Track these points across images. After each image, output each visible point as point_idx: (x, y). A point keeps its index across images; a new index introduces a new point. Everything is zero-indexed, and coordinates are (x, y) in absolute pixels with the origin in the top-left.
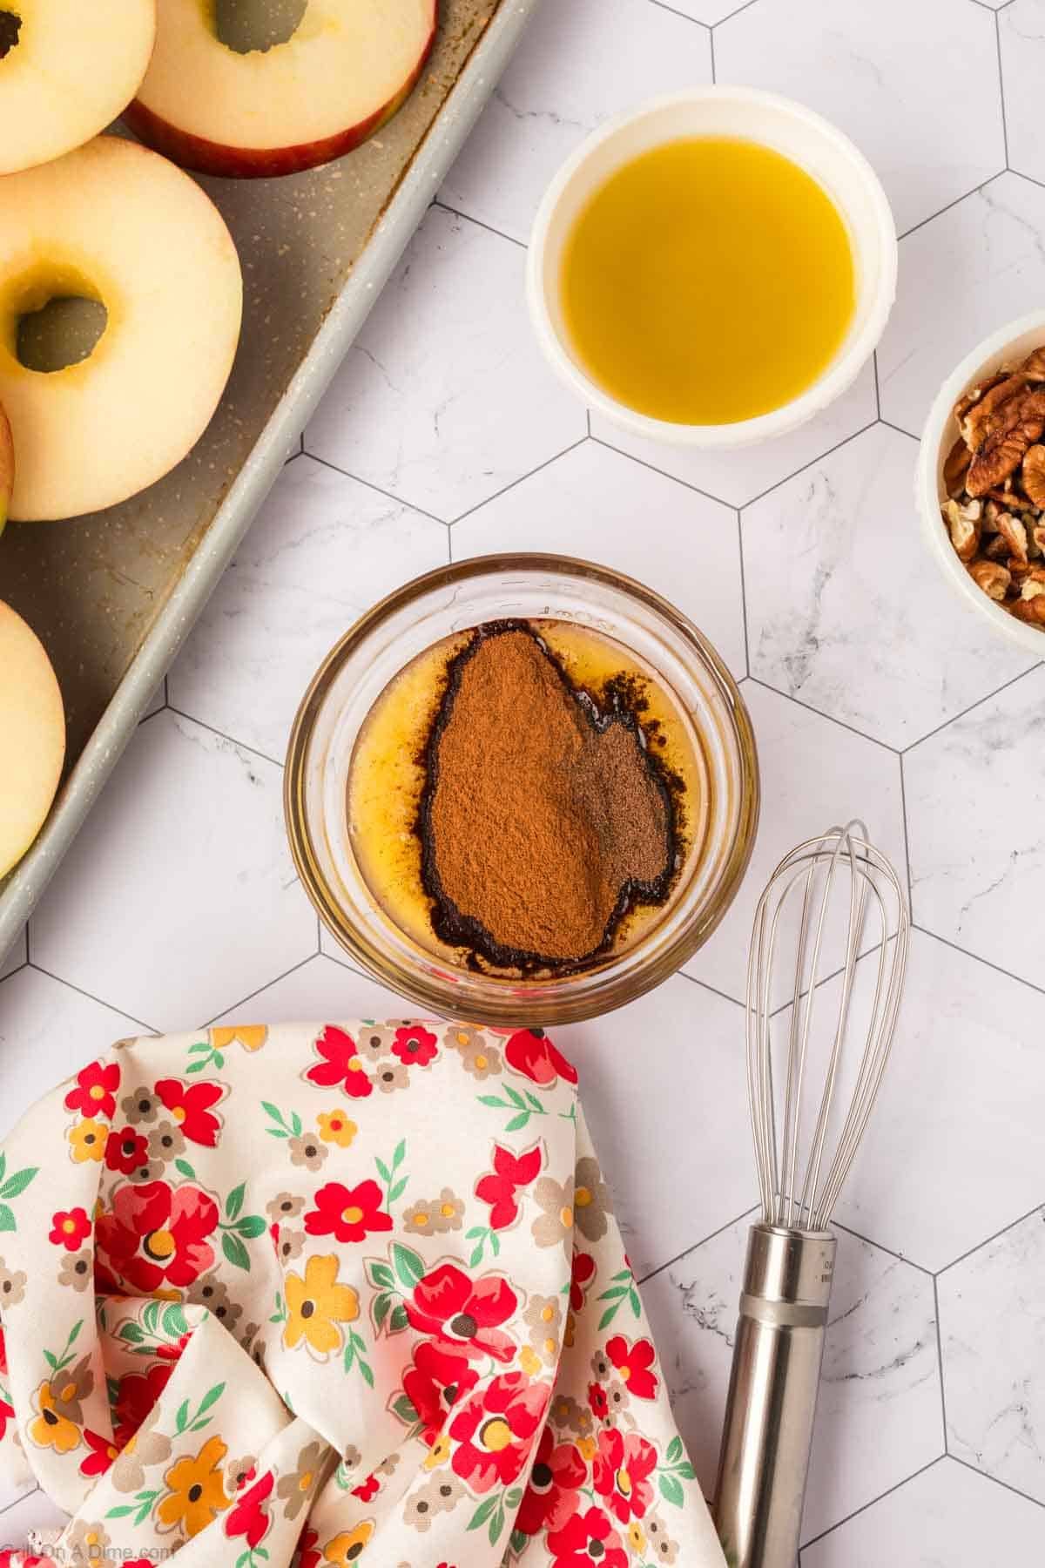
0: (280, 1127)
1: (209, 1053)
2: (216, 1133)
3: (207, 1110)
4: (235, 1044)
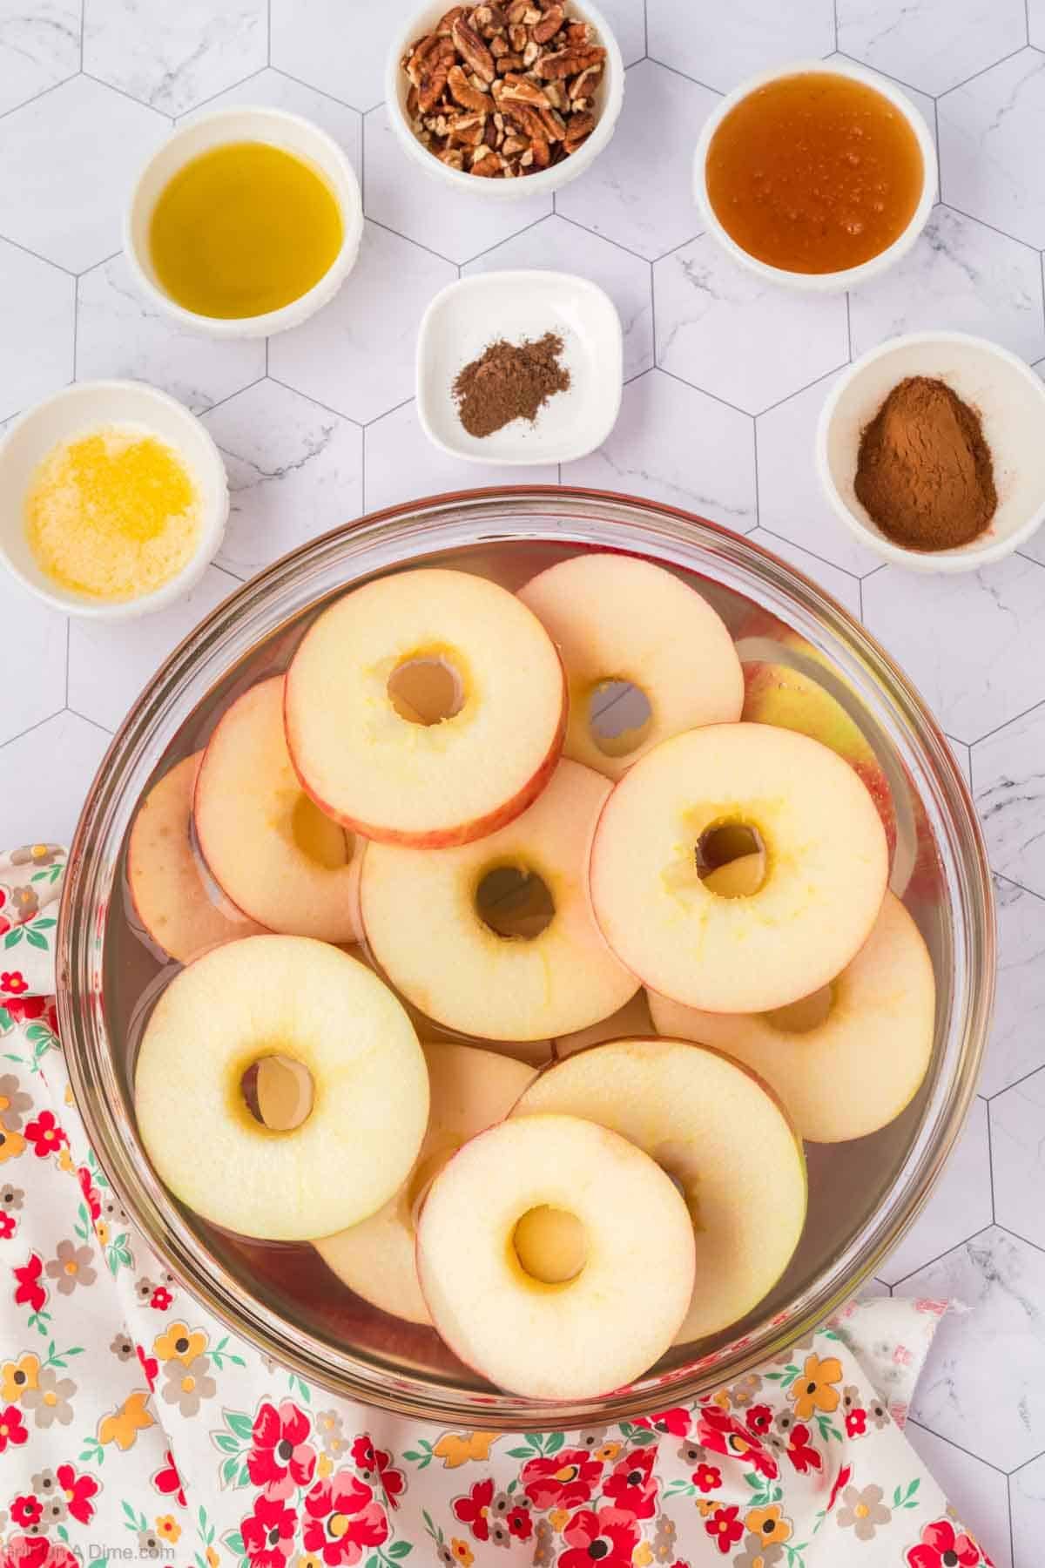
0: (132, 1523)
1: (96, 1447)
2: (91, 1516)
3: (87, 1499)
4: (112, 1444)
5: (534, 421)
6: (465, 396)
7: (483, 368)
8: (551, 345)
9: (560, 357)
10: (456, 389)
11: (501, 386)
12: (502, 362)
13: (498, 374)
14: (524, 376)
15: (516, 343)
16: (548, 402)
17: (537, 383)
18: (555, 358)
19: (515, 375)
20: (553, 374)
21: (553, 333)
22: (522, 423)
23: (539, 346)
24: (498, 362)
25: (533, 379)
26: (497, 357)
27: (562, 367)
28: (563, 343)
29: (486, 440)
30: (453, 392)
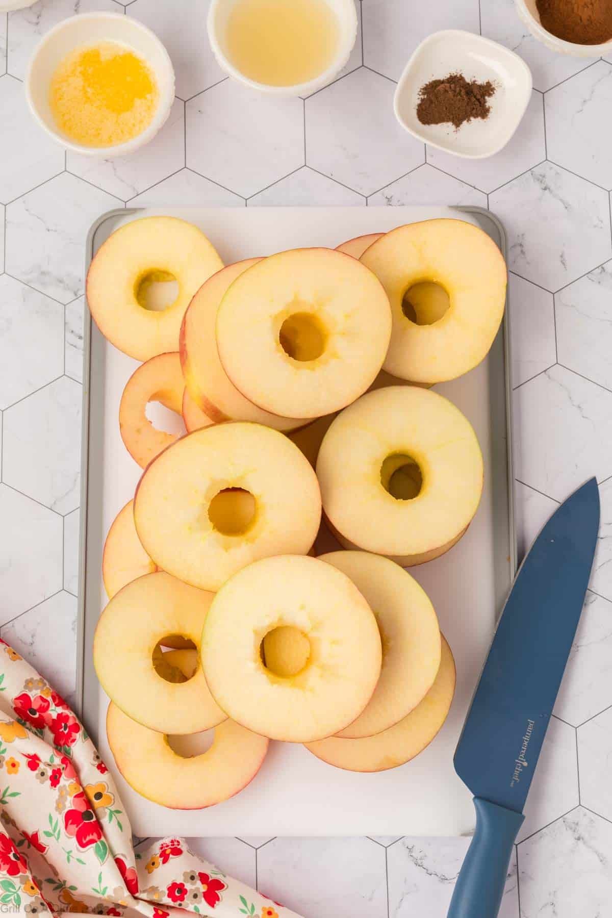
2: (217, 902)
3: (217, 892)
5: (458, 128)
6: (426, 96)
7: (442, 86)
8: (487, 89)
9: (489, 98)
10: (422, 91)
11: (448, 100)
12: (455, 87)
13: (450, 92)
14: (463, 99)
15: (468, 80)
16: (470, 120)
17: (469, 108)
18: (486, 98)
19: (459, 97)
20: (481, 106)
21: (492, 83)
22: (451, 126)
23: (480, 87)
24: (453, 86)
25: (468, 104)
26: (454, 82)
27: (487, 105)
28: (495, 91)
29: (426, 127)
30: (420, 91)
